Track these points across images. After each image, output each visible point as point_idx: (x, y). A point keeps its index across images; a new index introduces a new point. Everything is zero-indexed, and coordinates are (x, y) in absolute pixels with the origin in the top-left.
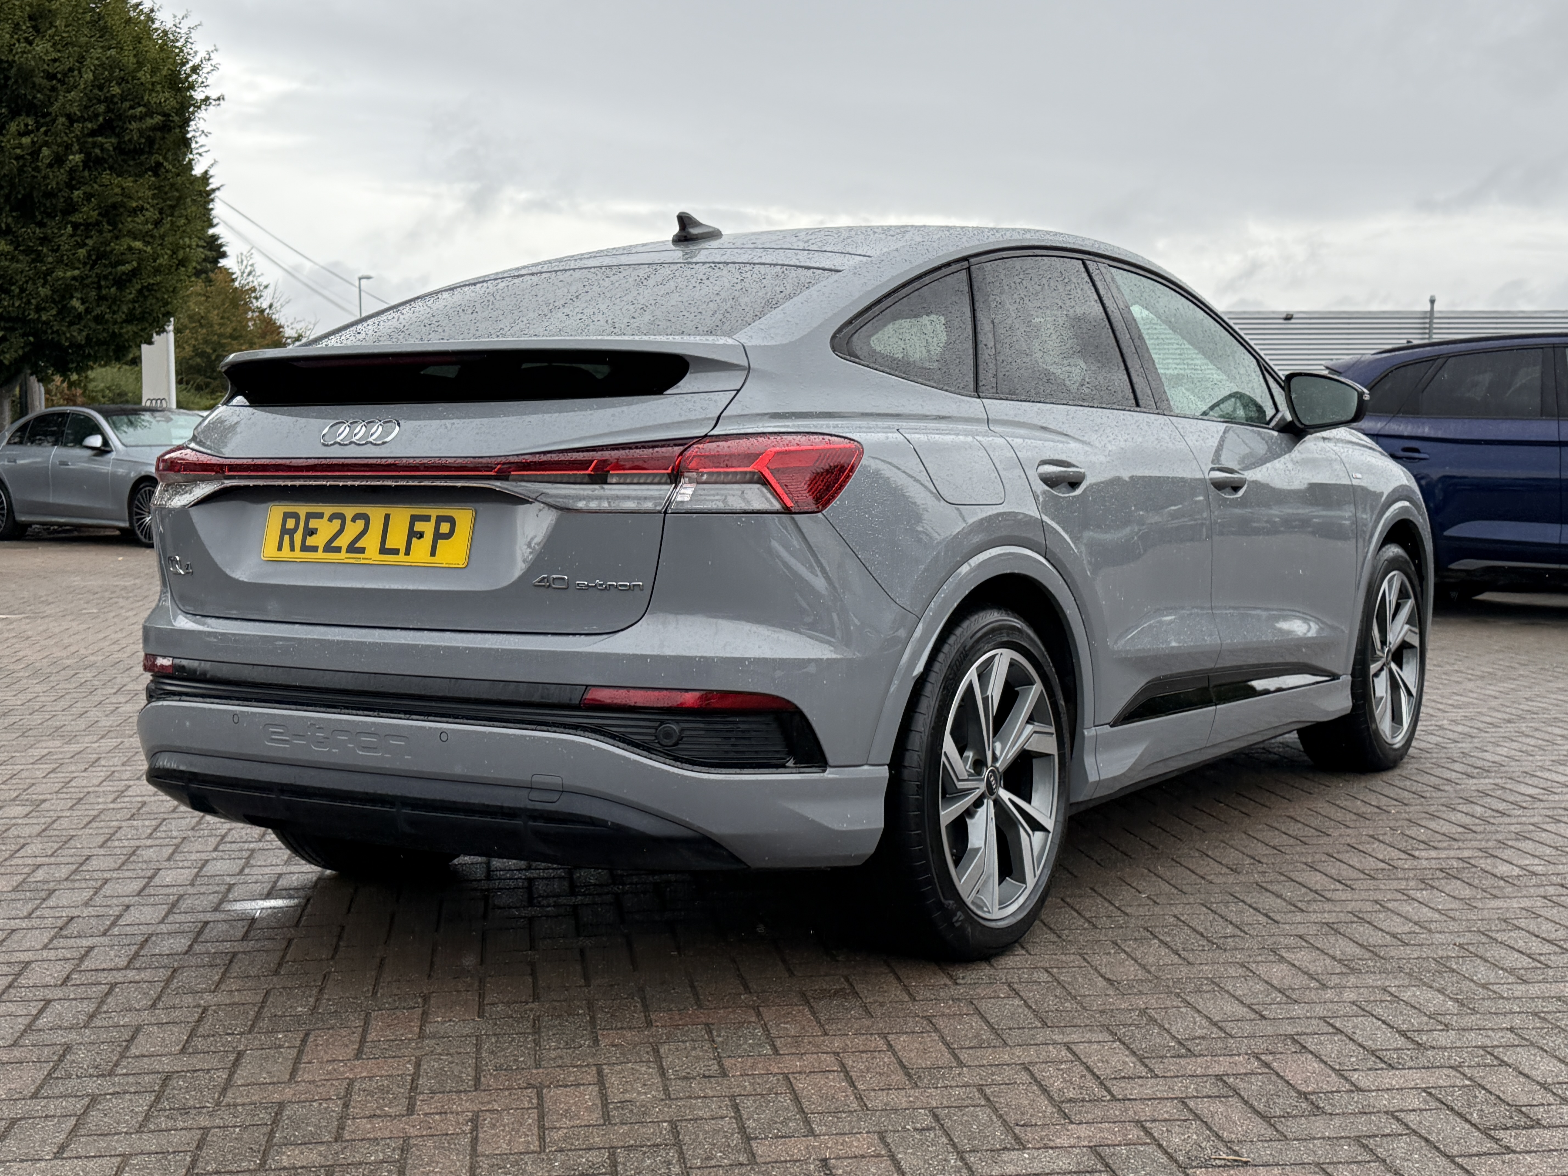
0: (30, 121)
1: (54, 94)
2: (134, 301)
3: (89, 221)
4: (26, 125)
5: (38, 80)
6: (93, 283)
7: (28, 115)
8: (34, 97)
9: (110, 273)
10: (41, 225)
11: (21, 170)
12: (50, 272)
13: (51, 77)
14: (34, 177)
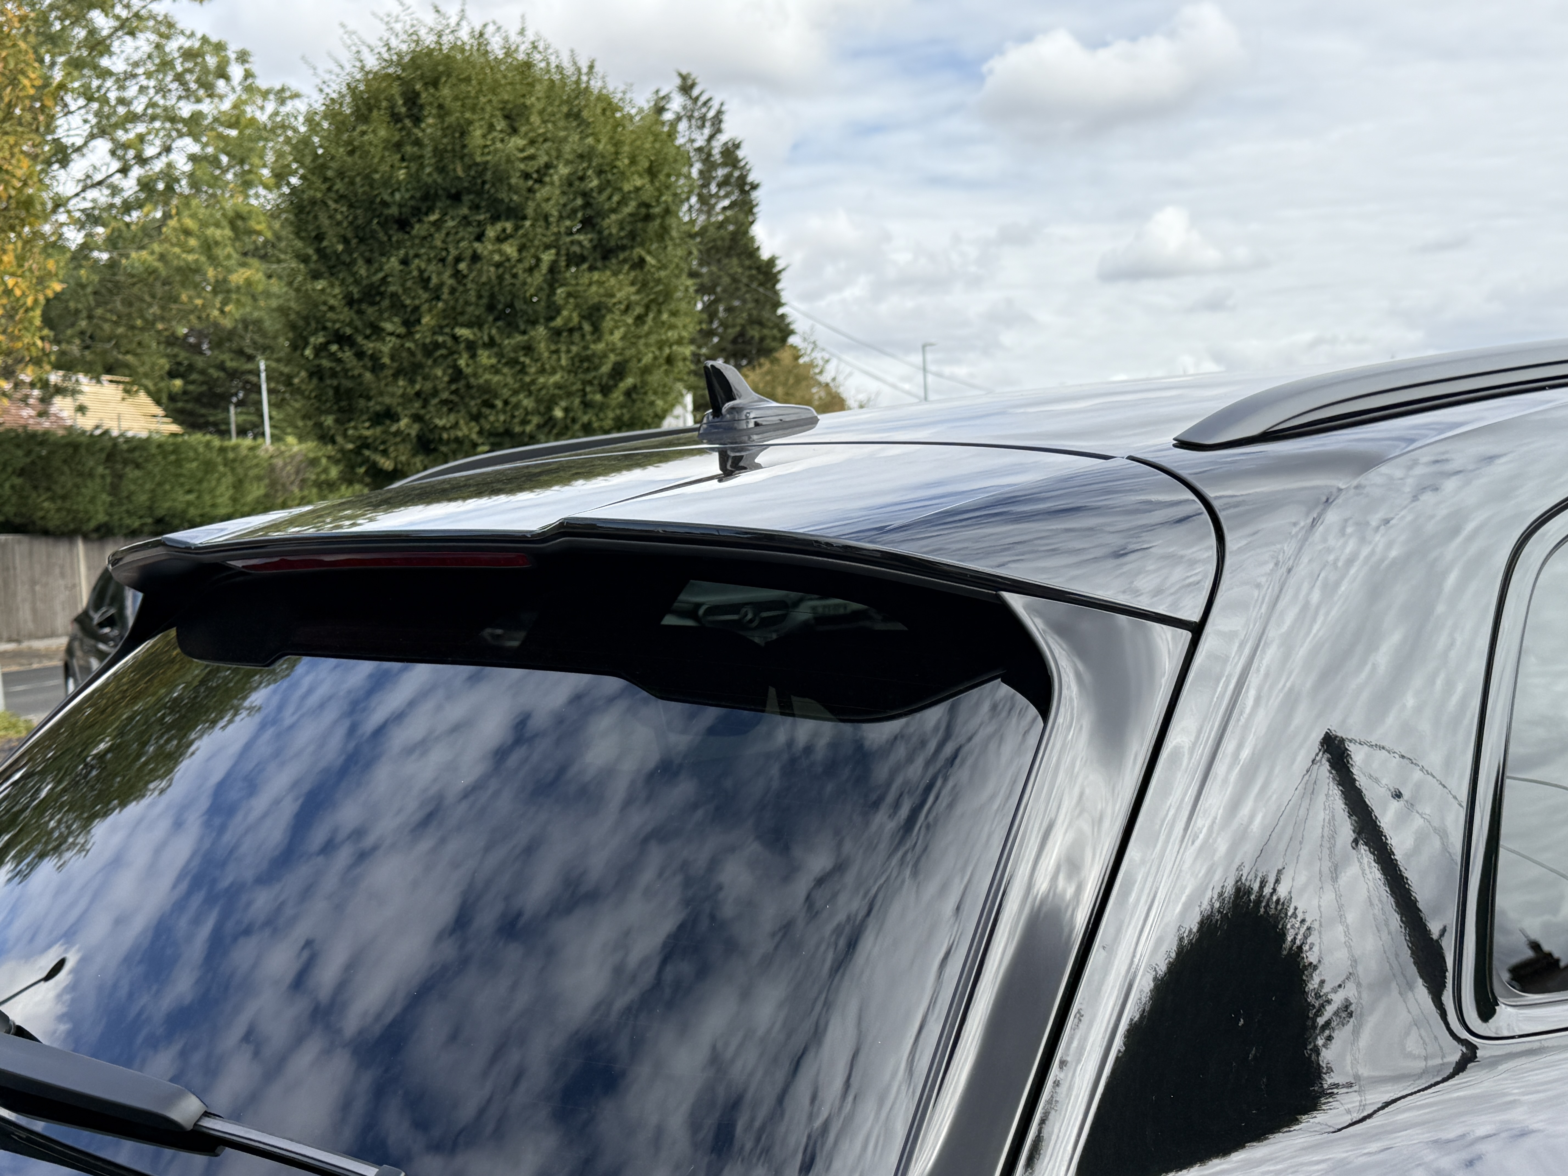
0: (509, 226)
1: (531, 195)
2: (622, 406)
3: (571, 325)
4: (504, 230)
5: (513, 181)
6: (578, 391)
7: (507, 219)
8: (511, 200)
9: (595, 377)
10: (524, 333)
11: (500, 278)
12: (533, 382)
13: (527, 176)
14: (513, 285)
